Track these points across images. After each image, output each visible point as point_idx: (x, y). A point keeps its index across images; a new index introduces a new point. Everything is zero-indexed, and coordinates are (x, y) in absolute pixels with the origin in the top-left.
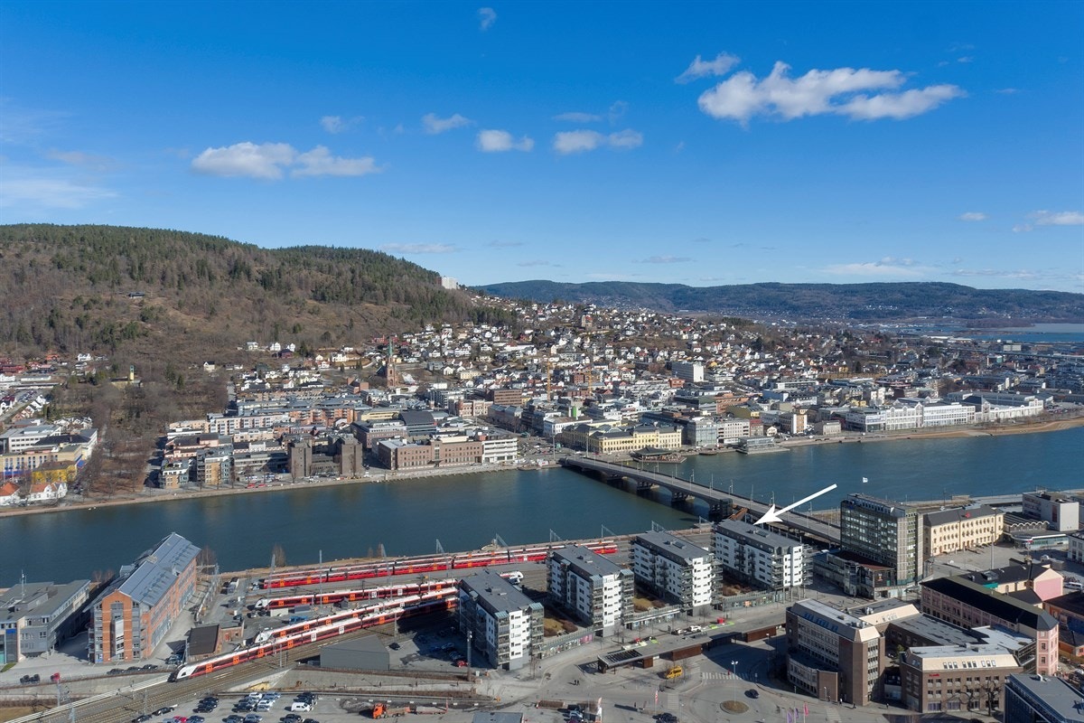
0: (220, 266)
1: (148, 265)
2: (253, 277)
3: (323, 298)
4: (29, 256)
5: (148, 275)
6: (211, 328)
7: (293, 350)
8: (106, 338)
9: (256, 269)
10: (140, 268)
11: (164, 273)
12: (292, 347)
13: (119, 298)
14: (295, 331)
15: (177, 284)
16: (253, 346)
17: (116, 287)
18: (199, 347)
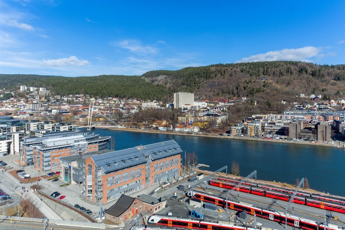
0: (295, 70)
1: (269, 70)
2: (308, 73)
3: (339, 79)
4: (234, 69)
5: (269, 73)
6: (287, 89)
7: (320, 98)
8: (251, 92)
9: (309, 70)
10: (266, 71)
11: (274, 72)
12: (320, 97)
13: (258, 80)
14: (323, 91)
15: (278, 76)
16: (302, 96)
17: (258, 77)
18: (281, 96)
